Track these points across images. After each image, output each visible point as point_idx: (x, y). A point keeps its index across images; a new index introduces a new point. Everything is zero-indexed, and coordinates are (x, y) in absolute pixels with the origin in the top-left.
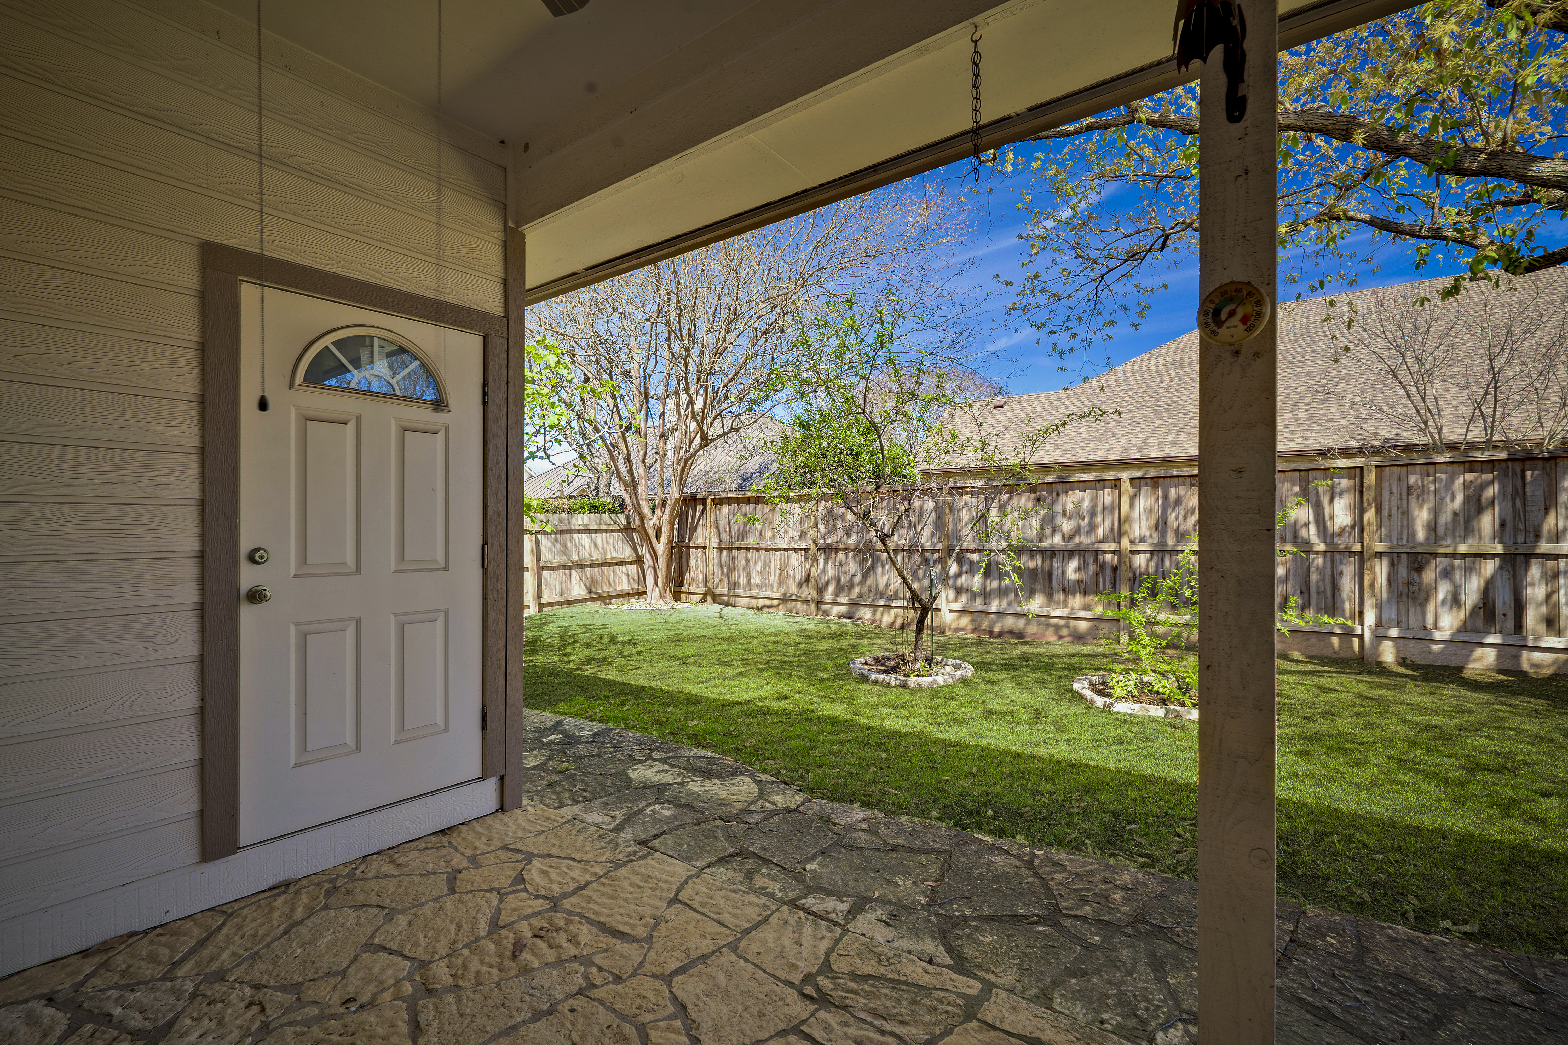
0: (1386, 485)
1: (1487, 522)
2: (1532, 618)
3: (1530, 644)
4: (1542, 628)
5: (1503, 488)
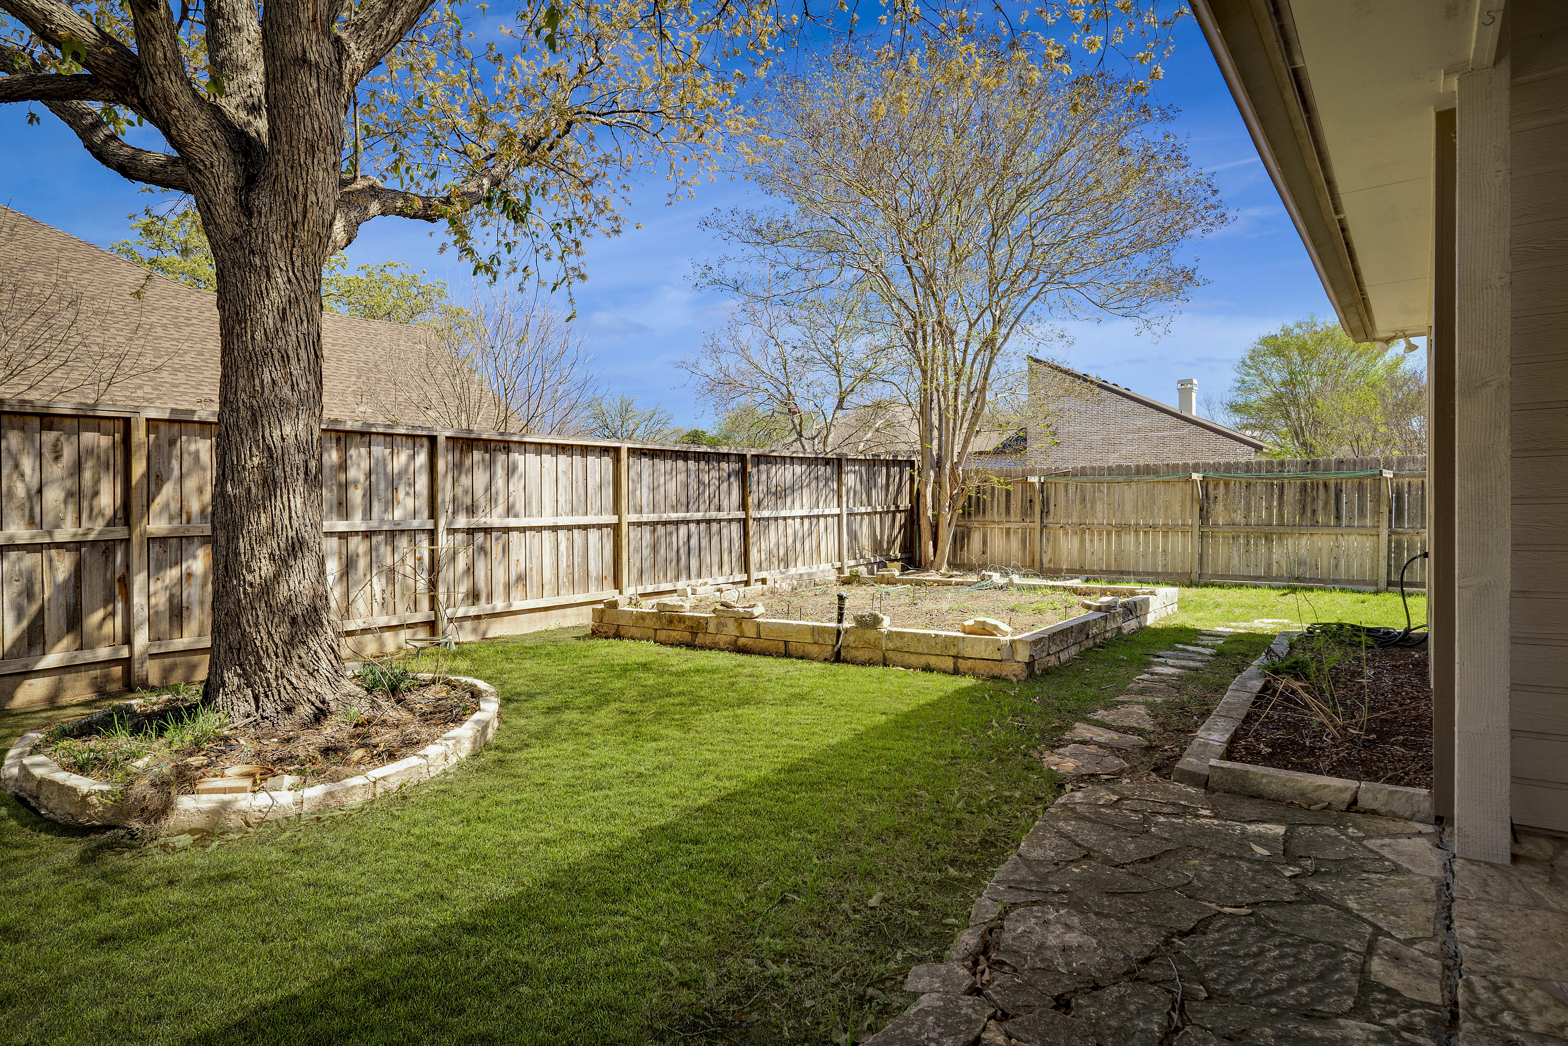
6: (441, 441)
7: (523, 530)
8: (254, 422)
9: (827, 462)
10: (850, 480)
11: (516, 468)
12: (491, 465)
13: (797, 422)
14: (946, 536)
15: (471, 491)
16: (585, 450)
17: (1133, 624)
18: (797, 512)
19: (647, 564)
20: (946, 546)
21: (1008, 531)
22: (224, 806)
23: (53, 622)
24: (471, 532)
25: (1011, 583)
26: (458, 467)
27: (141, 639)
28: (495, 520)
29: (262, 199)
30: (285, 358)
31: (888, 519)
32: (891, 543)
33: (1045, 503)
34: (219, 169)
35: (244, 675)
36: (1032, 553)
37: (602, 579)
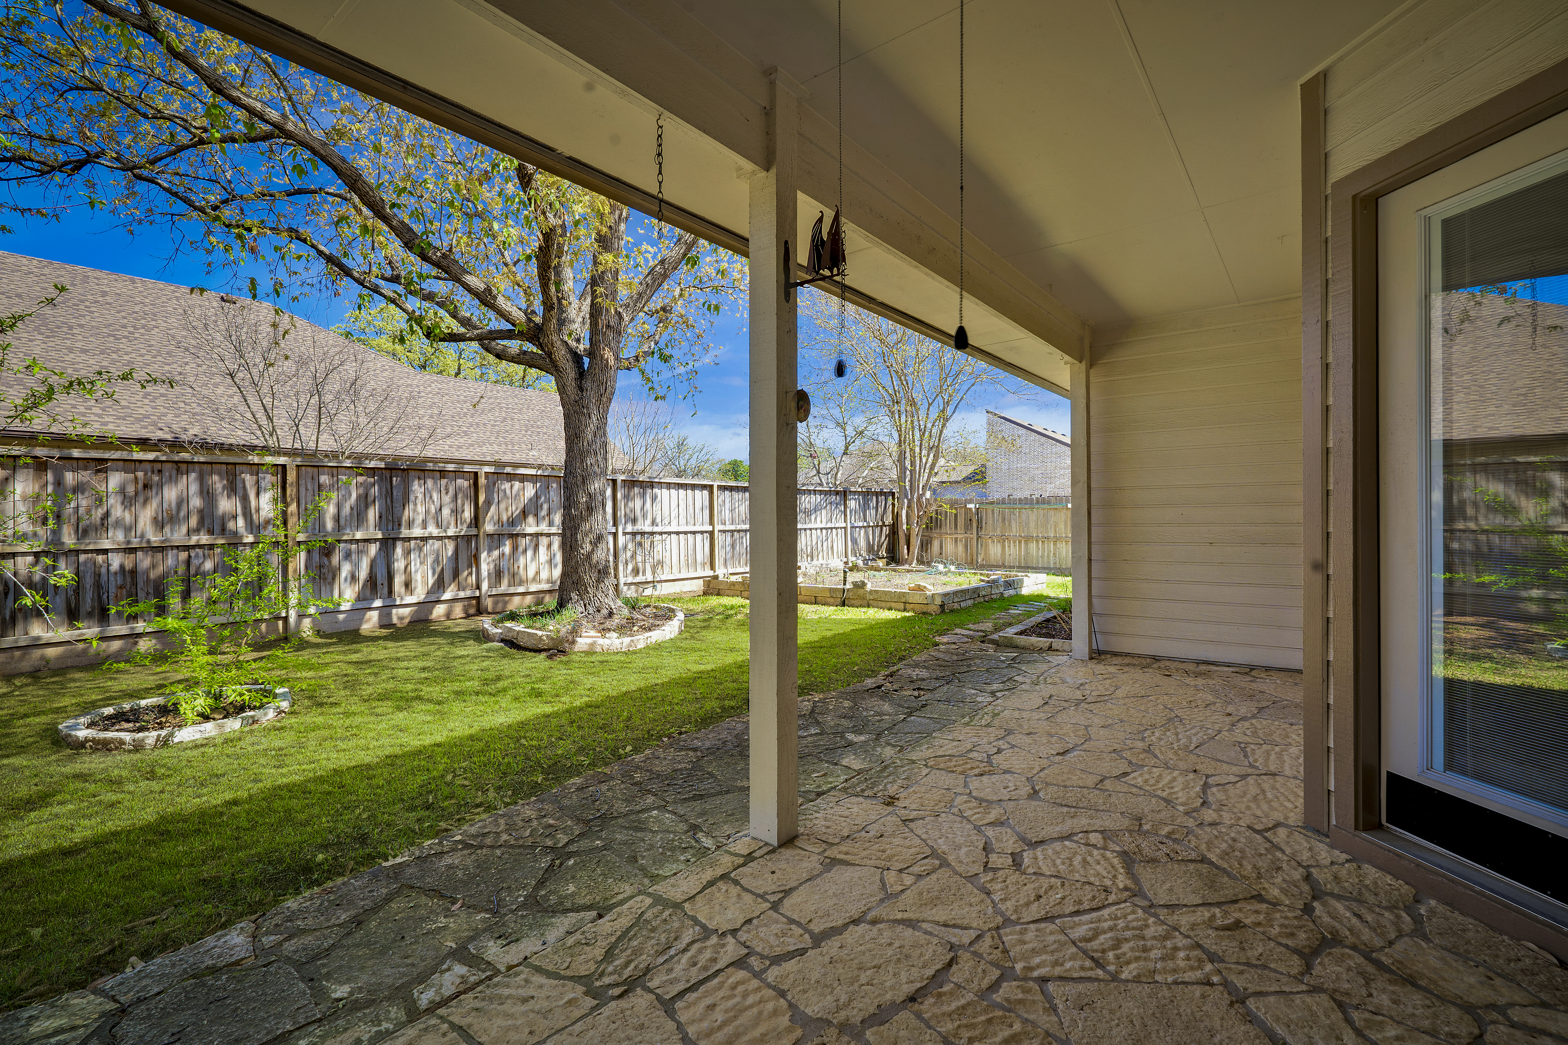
0: (302, 482)
1: (372, 514)
2: (399, 580)
3: (398, 603)
4: (403, 589)
5: (380, 489)
6: (619, 482)
7: (661, 533)
8: (584, 482)
9: (837, 493)
10: (852, 504)
11: (656, 497)
12: (643, 496)
13: (816, 463)
14: (916, 543)
15: (633, 510)
16: (693, 487)
17: (1012, 592)
18: (819, 525)
19: (729, 556)
20: (916, 550)
21: (956, 539)
22: (595, 642)
23: (447, 576)
24: (634, 534)
25: (949, 571)
26: (627, 497)
27: (485, 586)
28: (648, 528)
29: (588, 384)
30: (596, 454)
31: (877, 531)
32: (880, 546)
33: (979, 521)
34: (569, 371)
35: (580, 595)
36: (972, 554)
37: (704, 564)
